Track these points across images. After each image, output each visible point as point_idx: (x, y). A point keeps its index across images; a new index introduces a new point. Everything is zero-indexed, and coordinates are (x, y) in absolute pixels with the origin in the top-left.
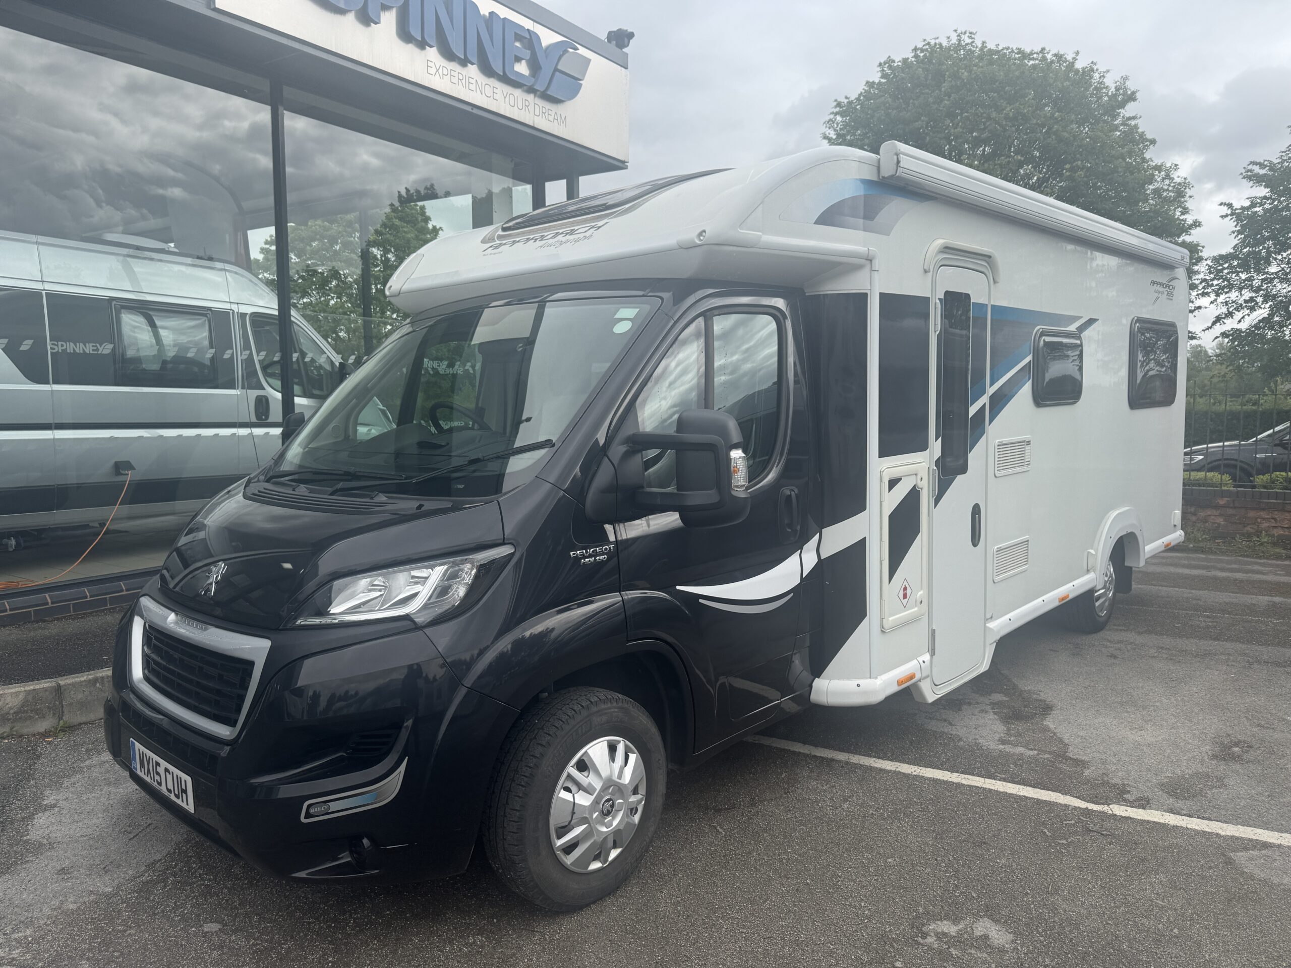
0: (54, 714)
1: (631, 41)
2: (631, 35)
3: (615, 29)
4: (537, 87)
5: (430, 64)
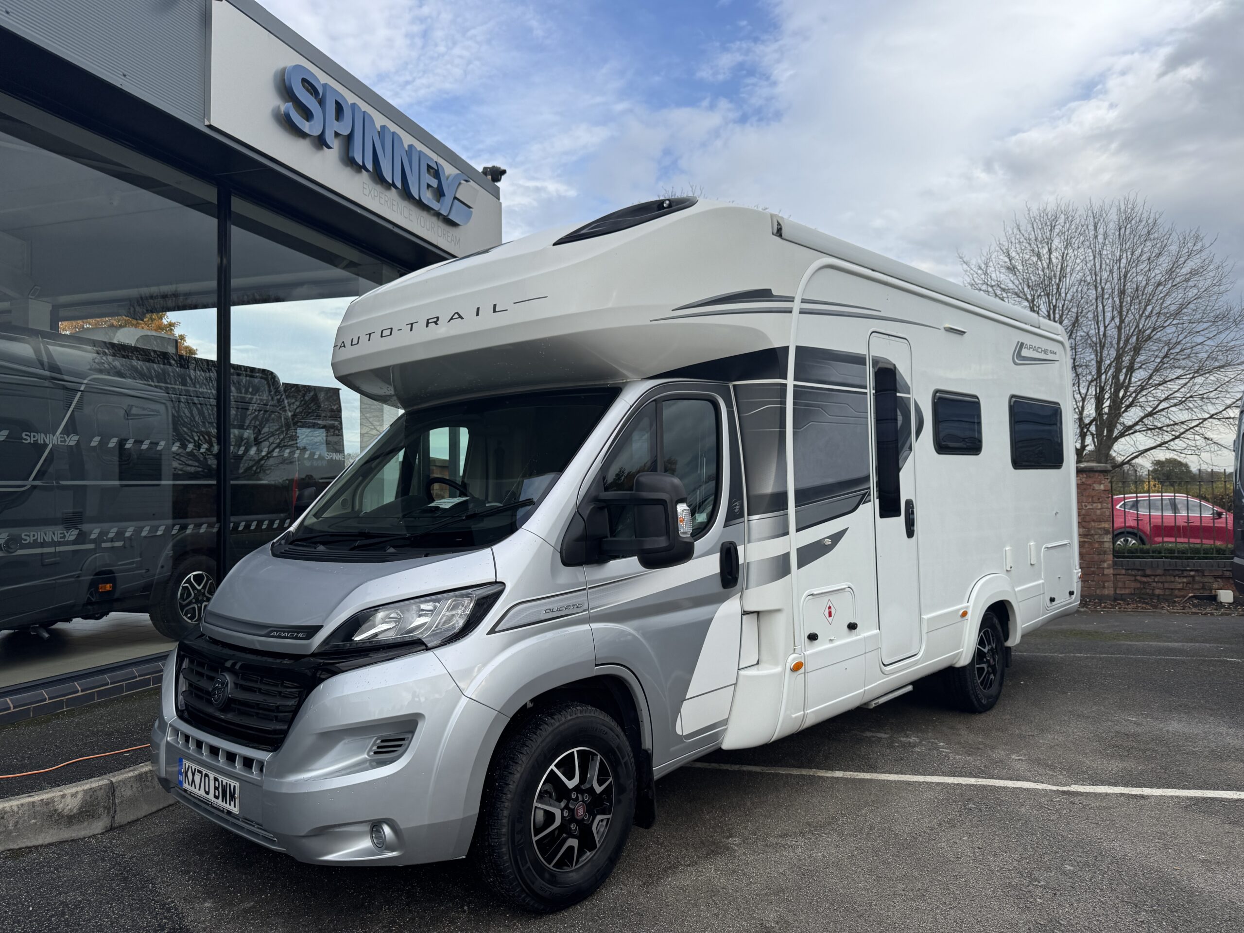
0: (108, 813)
1: (503, 177)
2: (504, 172)
3: (490, 165)
4: (440, 211)
5: (365, 186)
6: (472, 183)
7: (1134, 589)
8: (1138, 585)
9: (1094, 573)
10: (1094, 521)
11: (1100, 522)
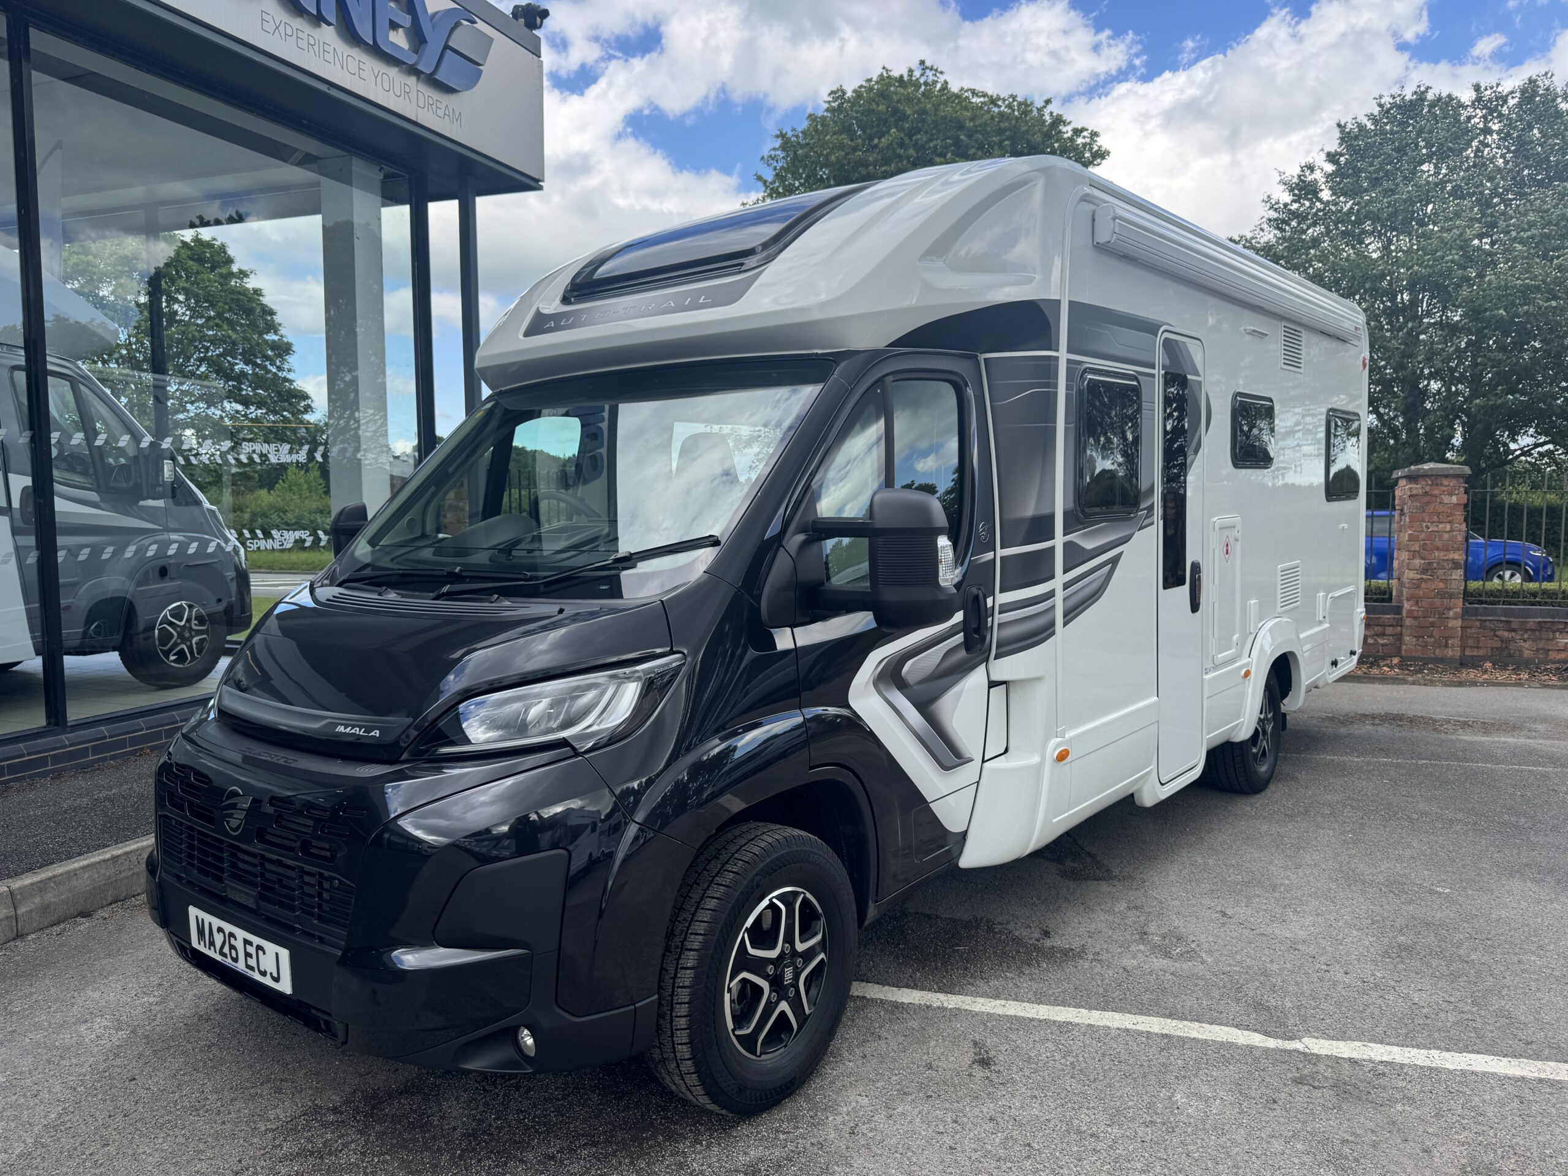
4: (421, 67)
5: (265, 16)
6: (481, 25)
7: (1492, 649)
8: (1498, 644)
9: (1433, 625)
10: (1437, 549)
11: (1447, 550)
